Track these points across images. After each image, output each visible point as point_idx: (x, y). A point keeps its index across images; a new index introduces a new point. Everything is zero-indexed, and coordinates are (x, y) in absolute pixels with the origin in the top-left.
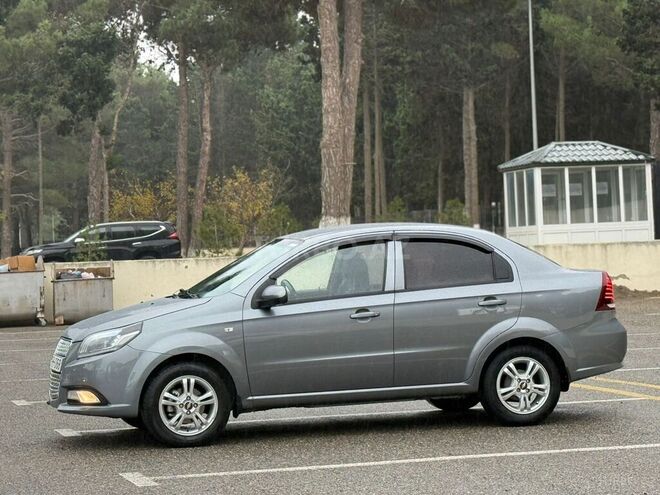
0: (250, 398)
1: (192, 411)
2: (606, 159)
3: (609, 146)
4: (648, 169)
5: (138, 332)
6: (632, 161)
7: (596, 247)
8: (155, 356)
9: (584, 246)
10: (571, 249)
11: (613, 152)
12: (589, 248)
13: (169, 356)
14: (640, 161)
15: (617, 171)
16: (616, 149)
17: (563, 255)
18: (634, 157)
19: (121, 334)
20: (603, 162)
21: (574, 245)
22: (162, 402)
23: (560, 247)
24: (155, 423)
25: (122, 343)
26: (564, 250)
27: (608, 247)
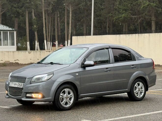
0: (81, 95)
1: (68, 99)
2: (5, 29)
3: (5, 26)
4: (15, 33)
5: (53, 75)
6: (12, 30)
7: (11, 52)
8: (59, 82)
9: (8, 52)
10: (5, 52)
11: (6, 27)
12: (10, 52)
13: (63, 82)
14: (13, 30)
15: (7, 33)
16: (7, 27)
17: (3, 54)
18: (12, 29)
19: (48, 75)
20: (5, 30)
21: (6, 51)
22: (61, 97)
23: (3, 52)
24: (59, 103)
25: (48, 78)
26: (3, 53)
27: (14, 52)
